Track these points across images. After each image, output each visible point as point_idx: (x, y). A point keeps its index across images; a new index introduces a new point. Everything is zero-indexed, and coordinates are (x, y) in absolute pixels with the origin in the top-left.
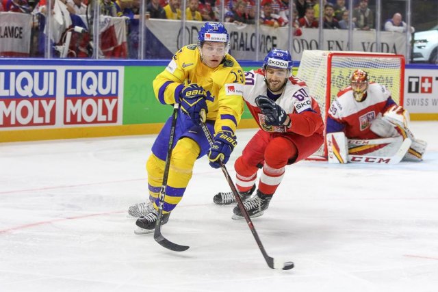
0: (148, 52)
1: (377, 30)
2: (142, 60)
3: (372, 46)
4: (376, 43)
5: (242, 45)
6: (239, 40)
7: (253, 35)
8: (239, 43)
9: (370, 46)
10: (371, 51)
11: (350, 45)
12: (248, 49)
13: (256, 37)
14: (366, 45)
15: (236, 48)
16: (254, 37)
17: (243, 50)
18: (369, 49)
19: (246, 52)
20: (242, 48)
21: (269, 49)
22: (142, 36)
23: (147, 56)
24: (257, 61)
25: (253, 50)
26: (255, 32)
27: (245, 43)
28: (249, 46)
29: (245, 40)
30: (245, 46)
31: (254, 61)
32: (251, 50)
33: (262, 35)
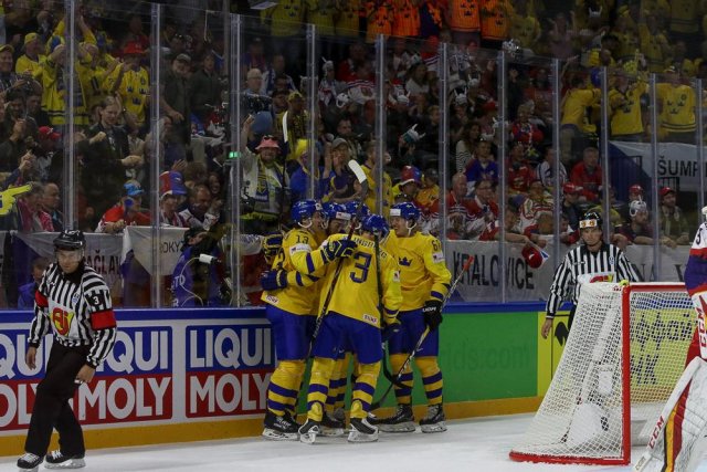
5: (476, 277)
6: (471, 268)
7: (495, 258)
8: (471, 273)
11: (657, 271)
12: (486, 283)
13: (499, 263)
15: (466, 282)
16: (495, 262)
17: (479, 284)
19: (482, 287)
20: (476, 281)
21: (520, 282)
24: (504, 302)
25: (496, 284)
26: (497, 254)
27: (481, 273)
28: (487, 277)
29: (481, 267)
30: (481, 278)
31: (499, 303)
32: (491, 283)
33: (510, 258)
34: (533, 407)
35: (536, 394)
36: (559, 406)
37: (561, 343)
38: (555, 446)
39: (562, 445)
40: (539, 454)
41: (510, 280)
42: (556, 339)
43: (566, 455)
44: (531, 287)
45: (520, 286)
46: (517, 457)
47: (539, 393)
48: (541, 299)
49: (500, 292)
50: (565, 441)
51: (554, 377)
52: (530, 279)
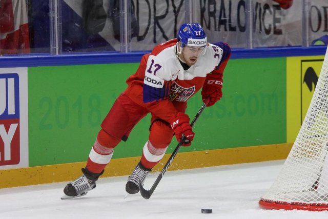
0: (67, 41)
2: (57, 55)
5: (222, 22)
6: (217, 14)
7: (242, 3)
8: (217, 19)
12: (233, 29)
13: (246, 8)
15: (212, 28)
16: (242, 7)
17: (226, 30)
19: (229, 33)
20: (222, 27)
21: (267, 28)
22: (55, 15)
23: (65, 47)
24: (251, 48)
25: (243, 29)
27: (227, 18)
28: (234, 22)
29: (227, 13)
30: (227, 24)
31: (246, 49)
32: (238, 29)
33: (257, 3)
34: (282, 155)
35: (285, 142)
36: (310, 153)
37: (311, 89)
38: (306, 194)
39: (313, 193)
40: (290, 201)
41: (258, 25)
42: (305, 85)
43: (317, 202)
44: (278, 32)
45: (268, 32)
46: (267, 204)
47: (289, 141)
48: (289, 46)
49: (248, 38)
50: (316, 188)
51: (304, 123)
52: (277, 24)
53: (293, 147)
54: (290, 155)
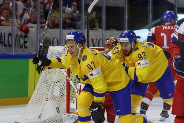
1: (102, 30)
3: (99, 42)
4: (102, 39)
7: (10, 34)
9: (97, 42)
10: (99, 46)
12: (5, 46)
13: (12, 36)
14: (95, 41)
16: (10, 36)
17: (2, 46)
18: (97, 44)
19: (4, 47)
20: (1, 44)
21: (21, 45)
24: (14, 54)
25: (10, 46)
26: (11, 32)
27: (3, 41)
28: (6, 43)
29: (3, 38)
30: (3, 43)
31: (11, 55)
32: (8, 46)
33: (17, 35)
34: (26, 102)
35: (27, 96)
36: (38, 102)
37: (39, 73)
38: (35, 120)
39: (39, 120)
41: (17, 44)
42: (37, 72)
44: (26, 47)
45: (21, 47)
47: (29, 96)
48: (31, 53)
49: (12, 50)
50: (40, 117)
51: (36, 89)
52: (26, 44)
53: (31, 99)
54: (29, 103)
